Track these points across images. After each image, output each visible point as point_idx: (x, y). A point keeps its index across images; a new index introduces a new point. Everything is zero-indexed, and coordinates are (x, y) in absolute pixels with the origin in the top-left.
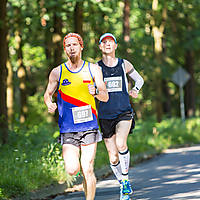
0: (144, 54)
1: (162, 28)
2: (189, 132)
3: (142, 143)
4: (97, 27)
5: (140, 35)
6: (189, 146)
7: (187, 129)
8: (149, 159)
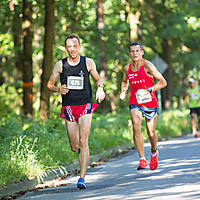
0: (119, 42)
1: (138, 14)
2: (166, 124)
3: (116, 137)
4: (70, 13)
5: (115, 22)
6: (167, 140)
7: (164, 122)
8: (123, 153)
